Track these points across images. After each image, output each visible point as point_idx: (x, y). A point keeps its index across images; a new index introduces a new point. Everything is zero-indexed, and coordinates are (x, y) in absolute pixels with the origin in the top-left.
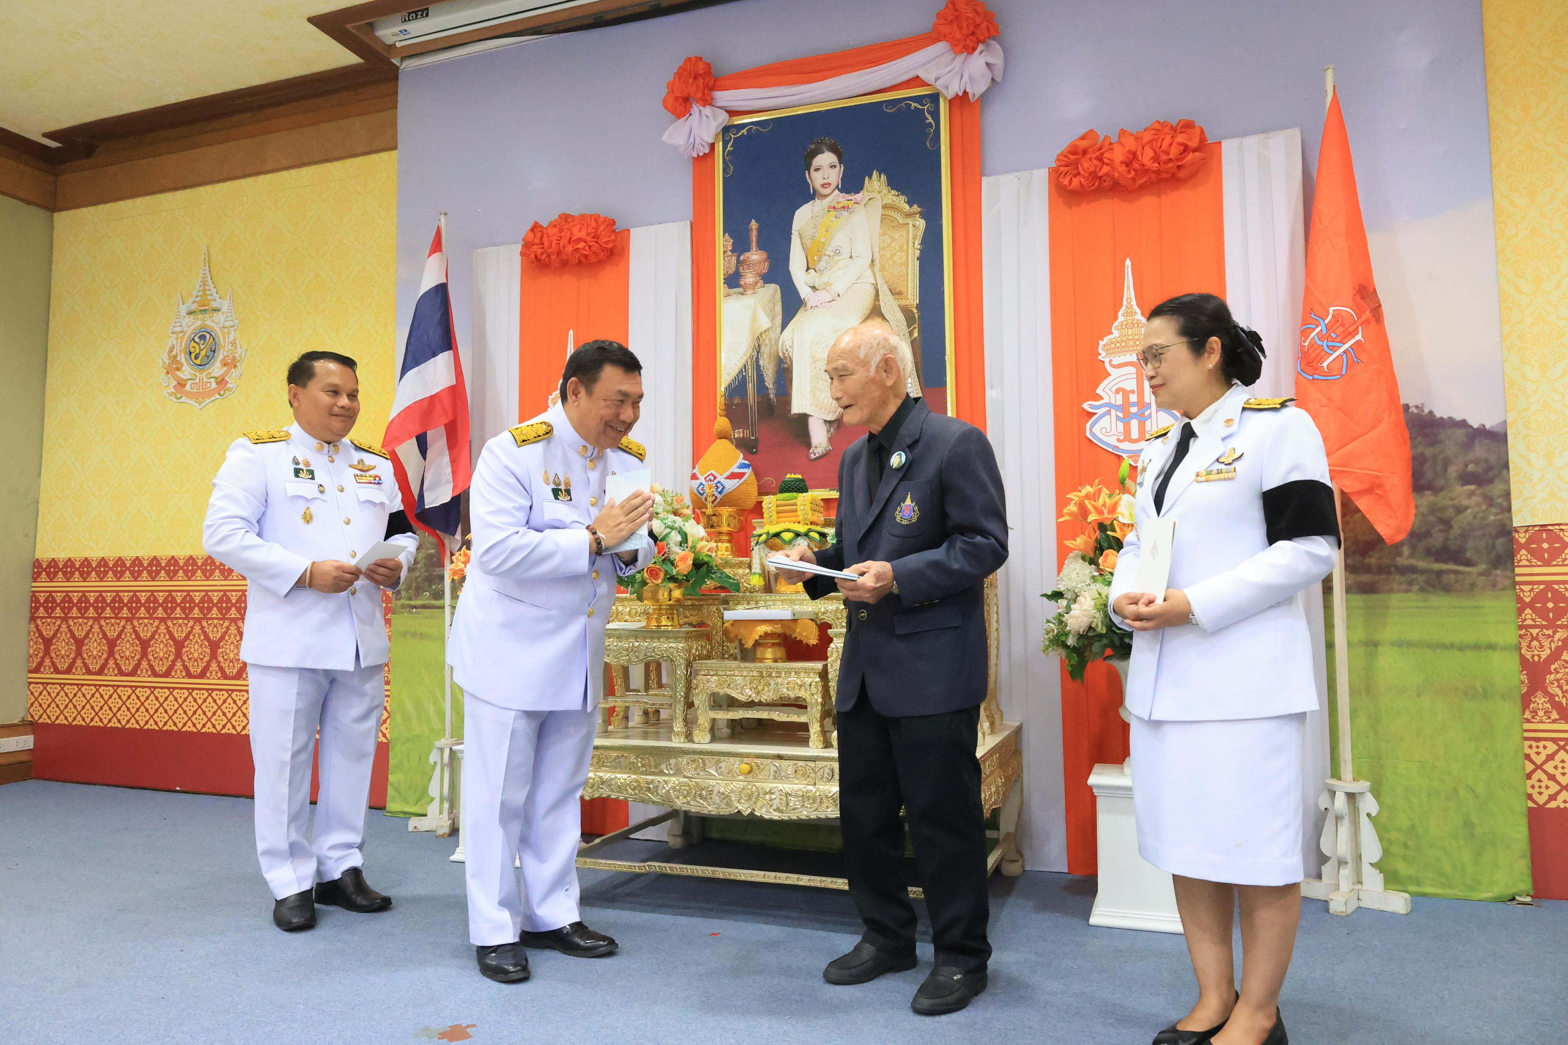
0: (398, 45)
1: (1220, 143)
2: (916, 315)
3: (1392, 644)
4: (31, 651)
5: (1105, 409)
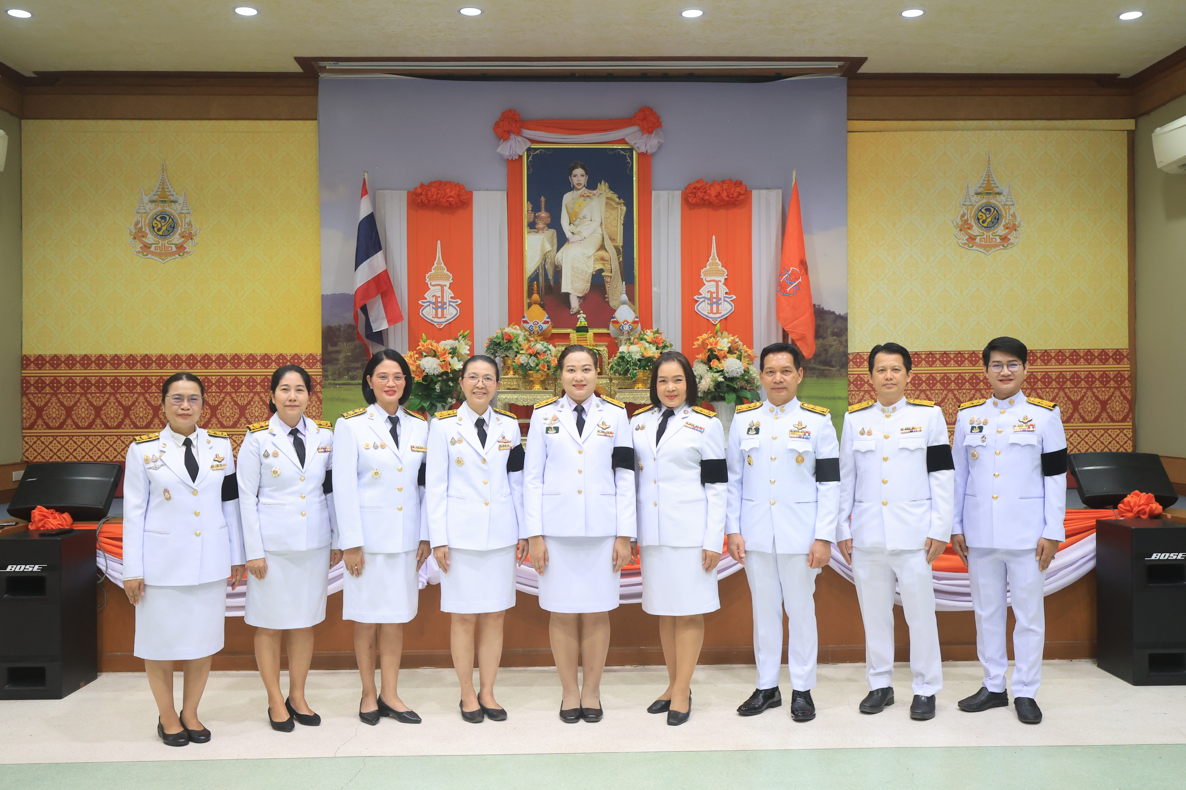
1: (751, 192)
4: (25, 416)
5: (703, 299)
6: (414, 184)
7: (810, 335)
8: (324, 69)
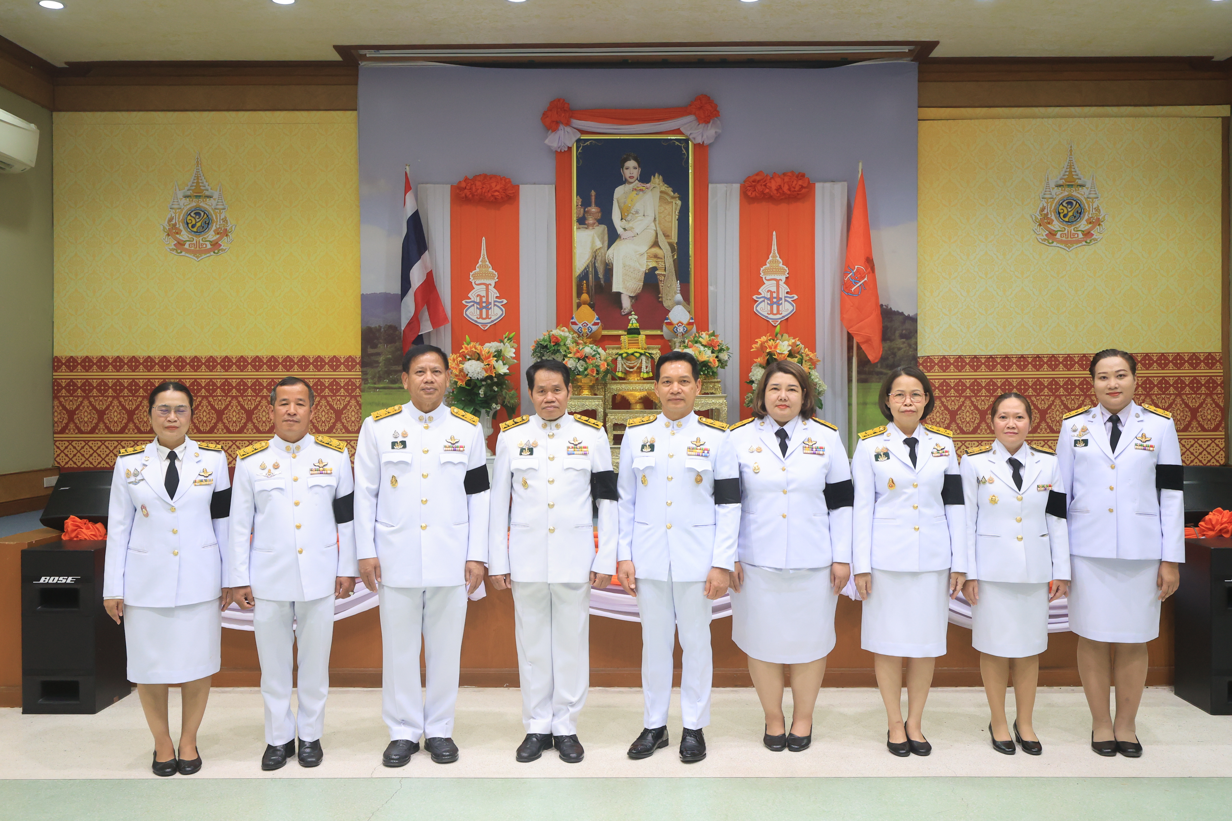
1: (815, 184)
2: (676, 247)
4: (56, 419)
5: (763, 299)
6: (457, 178)
7: (876, 338)
8: (364, 58)
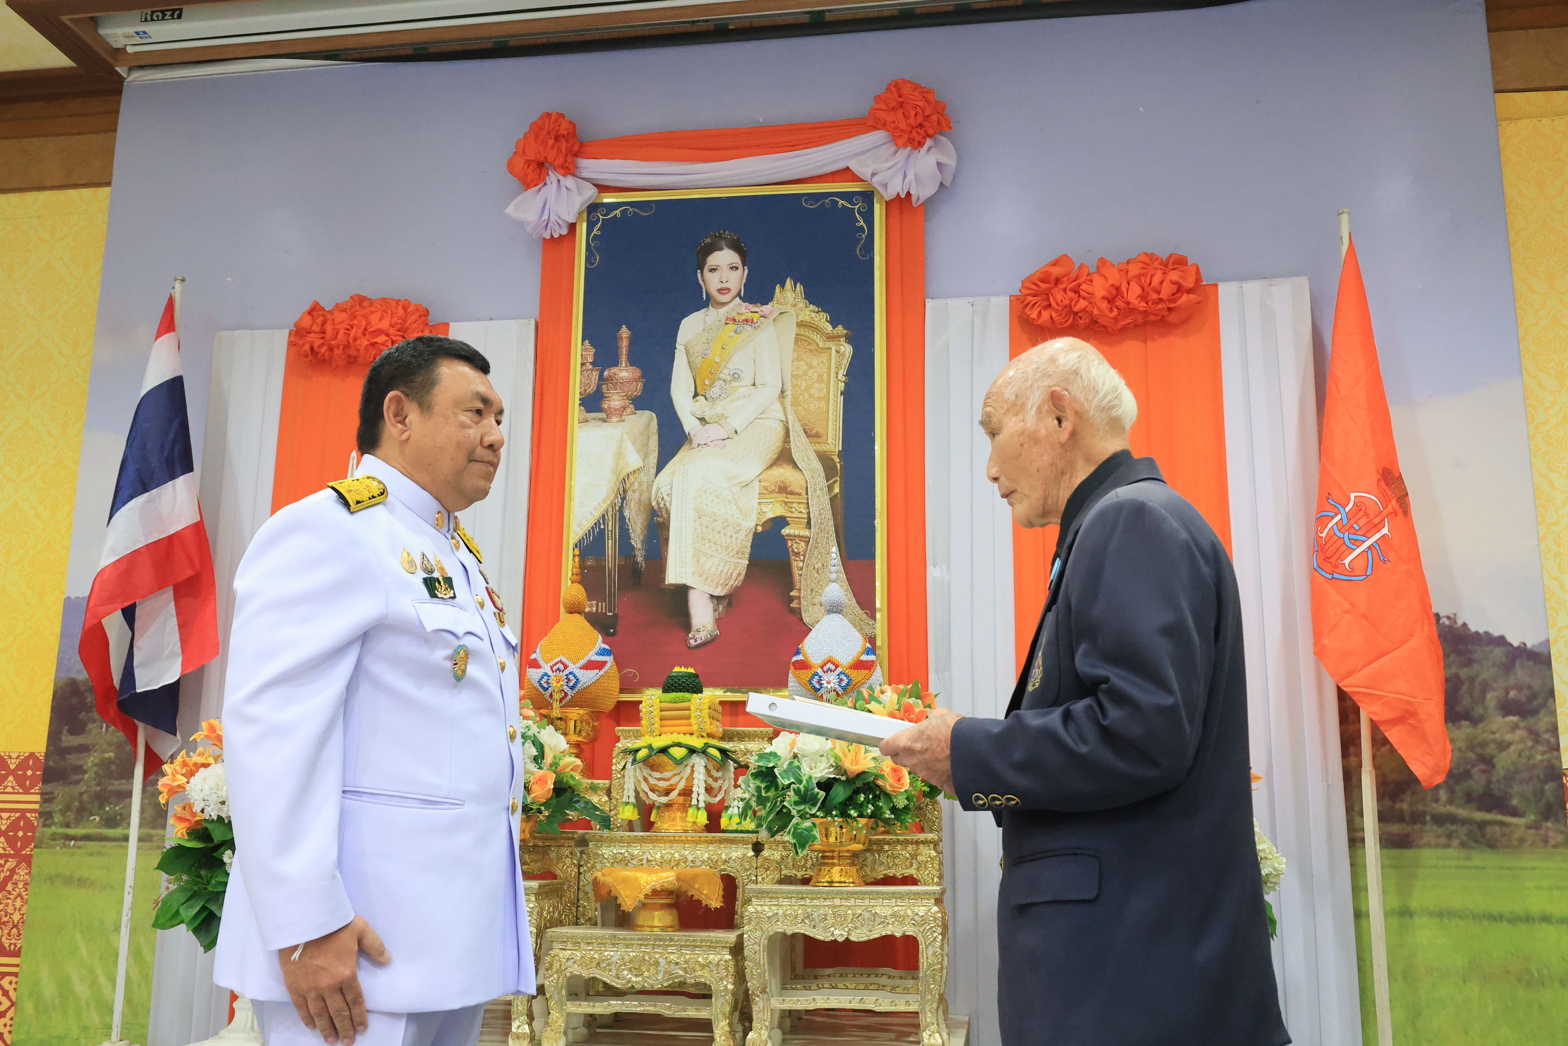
0: (130, 50)
1: (1216, 285)
2: (838, 465)
3: (1431, 914)
6: (301, 309)
7: (1430, 711)
